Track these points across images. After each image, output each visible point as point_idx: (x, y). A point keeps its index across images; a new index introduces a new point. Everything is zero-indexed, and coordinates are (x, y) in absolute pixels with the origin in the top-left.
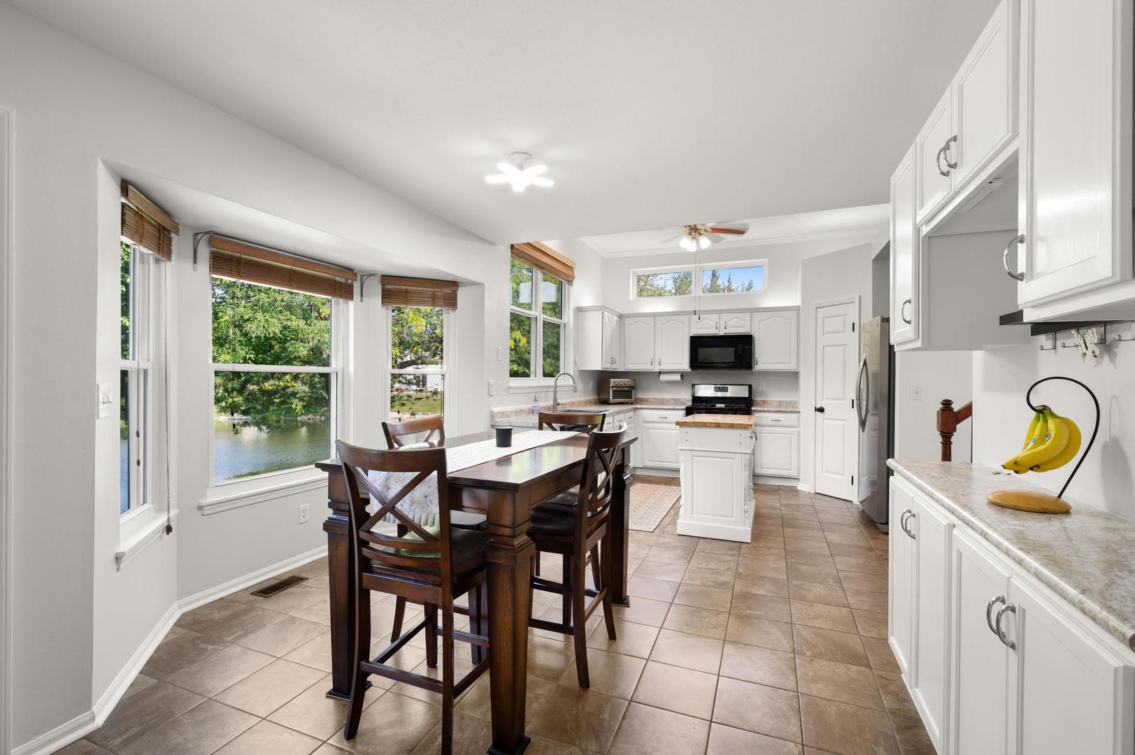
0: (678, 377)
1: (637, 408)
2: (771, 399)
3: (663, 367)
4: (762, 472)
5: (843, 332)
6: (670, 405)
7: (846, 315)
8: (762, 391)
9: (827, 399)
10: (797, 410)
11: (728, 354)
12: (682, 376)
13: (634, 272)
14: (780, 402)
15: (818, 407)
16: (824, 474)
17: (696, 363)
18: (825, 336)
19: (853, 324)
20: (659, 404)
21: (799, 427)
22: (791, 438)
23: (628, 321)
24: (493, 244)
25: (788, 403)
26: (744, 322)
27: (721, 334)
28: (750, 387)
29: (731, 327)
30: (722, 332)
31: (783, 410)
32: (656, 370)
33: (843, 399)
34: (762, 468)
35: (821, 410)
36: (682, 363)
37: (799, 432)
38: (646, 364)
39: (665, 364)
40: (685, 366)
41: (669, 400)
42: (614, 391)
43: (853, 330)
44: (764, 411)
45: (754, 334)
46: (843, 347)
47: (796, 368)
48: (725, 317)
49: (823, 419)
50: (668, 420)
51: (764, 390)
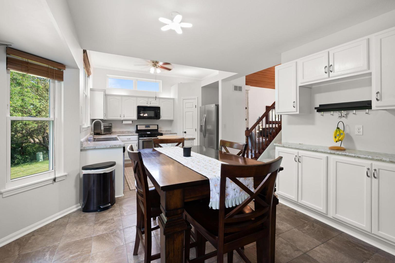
0: (131, 122)
1: (118, 136)
2: (163, 130)
3: (126, 118)
5: (192, 108)
6: (126, 133)
7: (193, 103)
8: (161, 127)
9: (187, 129)
11: (152, 114)
12: (132, 121)
14: (166, 130)
17: (139, 117)
18: (186, 109)
19: (196, 105)
20: (121, 133)
23: (108, 97)
25: (168, 131)
26: (156, 102)
27: (149, 106)
28: (158, 125)
29: (152, 104)
31: (167, 133)
32: (122, 119)
33: (192, 129)
35: (185, 132)
36: (134, 117)
38: (118, 116)
41: (125, 132)
42: (104, 129)
43: (196, 108)
45: (161, 107)
46: (192, 113)
47: (173, 119)
48: (150, 100)
49: (186, 135)
50: (131, 140)
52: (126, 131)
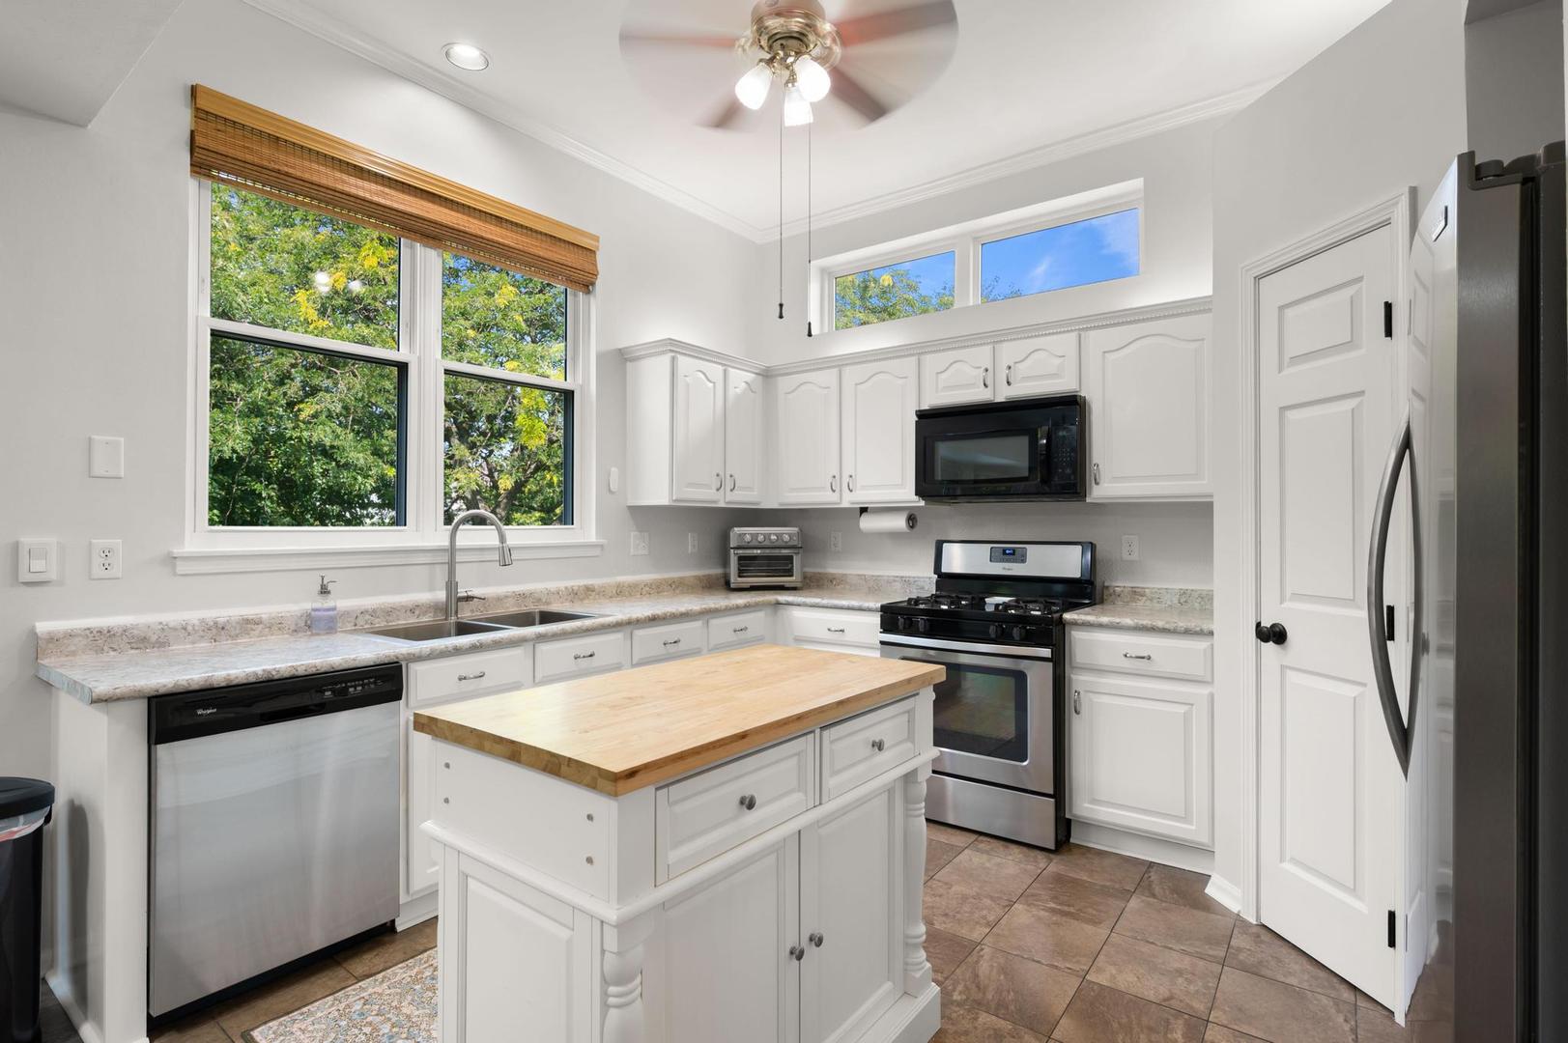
0: (899, 522)
1: (778, 603)
2: (1155, 585)
3: (863, 497)
4: (1095, 816)
5: (1350, 344)
7: (1360, 279)
8: (1132, 562)
9: (1298, 597)
10: (1206, 627)
11: (1009, 455)
12: (907, 518)
13: (823, 271)
14: (1184, 593)
15: (1266, 623)
16: (1287, 866)
17: (929, 483)
18: (1286, 372)
19: (1388, 307)
21: (1211, 683)
22: (1187, 717)
23: (784, 384)
24: (65, 122)
26: (1058, 361)
27: (1000, 398)
28: (1090, 548)
29: (1025, 378)
30: (1002, 394)
31: (1162, 624)
32: (847, 504)
34: (1094, 801)
35: (1275, 635)
36: (900, 486)
37: (1212, 696)
38: (822, 488)
39: (863, 487)
40: (904, 491)
42: (741, 558)
43: (1389, 332)
44: (1101, 626)
45: (1090, 393)
46: (1352, 403)
47: (1203, 490)
48: (1009, 352)
49: (1283, 668)
50: (848, 637)
51: (1135, 556)
52: (895, 579)
